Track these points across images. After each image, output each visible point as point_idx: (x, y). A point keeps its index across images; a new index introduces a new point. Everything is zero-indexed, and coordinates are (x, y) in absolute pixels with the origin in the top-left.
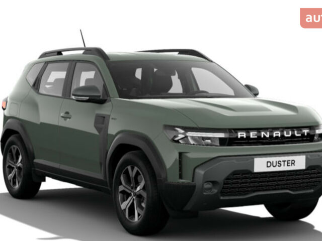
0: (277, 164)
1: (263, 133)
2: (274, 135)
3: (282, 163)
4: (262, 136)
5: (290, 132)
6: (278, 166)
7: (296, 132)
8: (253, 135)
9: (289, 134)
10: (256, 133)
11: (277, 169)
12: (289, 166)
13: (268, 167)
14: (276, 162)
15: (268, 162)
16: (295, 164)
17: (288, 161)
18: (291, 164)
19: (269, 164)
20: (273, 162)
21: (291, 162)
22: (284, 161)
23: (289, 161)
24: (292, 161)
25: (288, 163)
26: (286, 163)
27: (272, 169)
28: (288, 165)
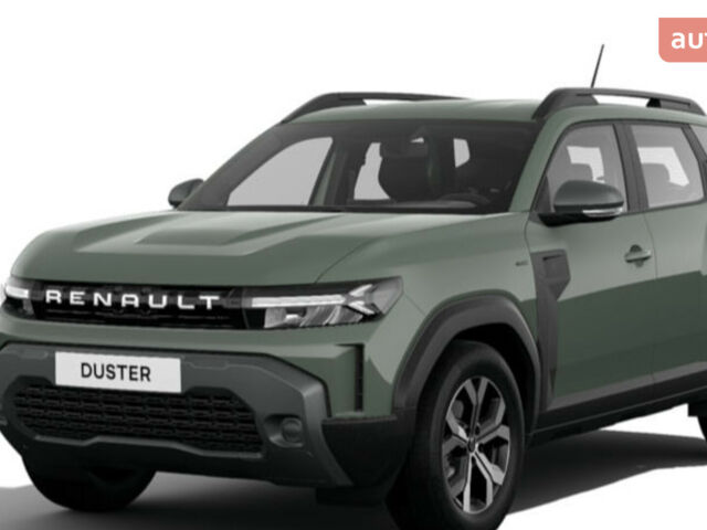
0: (106, 372)
1: (97, 296)
2: (124, 303)
3: (118, 371)
4: (96, 303)
5: (165, 299)
6: (108, 377)
7: (180, 299)
8: (75, 297)
9: (161, 302)
10: (82, 293)
11: (105, 384)
12: (136, 379)
13: (84, 376)
14: (103, 367)
15: (83, 365)
16: (150, 376)
17: (131, 367)
18: (139, 376)
19: (87, 370)
20: (95, 366)
21: (138, 370)
22: (122, 367)
23: (136, 367)
24: (142, 368)
25: (131, 373)
26: (126, 372)
27: (92, 383)
28: (131, 379)
